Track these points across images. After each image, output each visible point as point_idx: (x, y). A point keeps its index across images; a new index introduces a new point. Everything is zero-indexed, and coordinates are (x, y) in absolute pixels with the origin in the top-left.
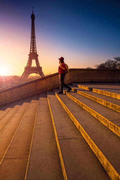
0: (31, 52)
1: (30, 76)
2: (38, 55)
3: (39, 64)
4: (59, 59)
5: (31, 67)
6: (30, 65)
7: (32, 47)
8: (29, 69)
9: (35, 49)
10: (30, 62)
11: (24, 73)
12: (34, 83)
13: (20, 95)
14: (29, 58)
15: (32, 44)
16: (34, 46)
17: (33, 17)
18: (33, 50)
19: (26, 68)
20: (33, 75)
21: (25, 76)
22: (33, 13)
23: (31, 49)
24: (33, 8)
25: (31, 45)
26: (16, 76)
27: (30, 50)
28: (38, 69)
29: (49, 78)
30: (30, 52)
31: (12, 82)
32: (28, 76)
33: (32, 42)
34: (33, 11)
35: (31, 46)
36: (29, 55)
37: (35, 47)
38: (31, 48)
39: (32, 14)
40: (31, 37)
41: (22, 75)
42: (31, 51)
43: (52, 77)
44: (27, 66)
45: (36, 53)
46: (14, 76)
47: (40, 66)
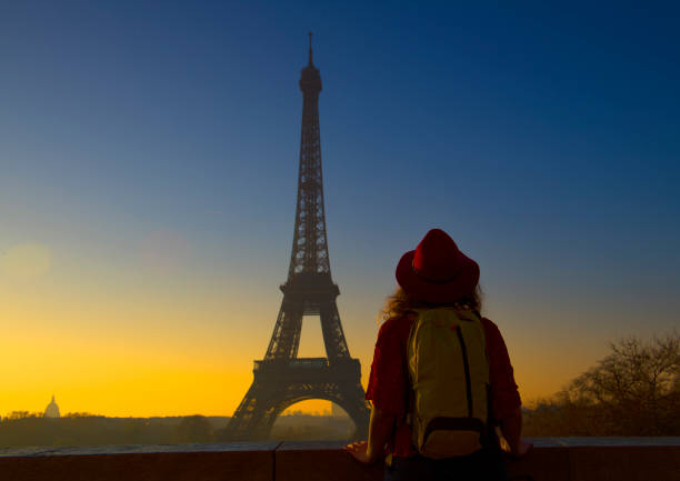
3: (343, 338)
5: (295, 359)
6: (287, 351)
7: (301, 241)
9: (321, 254)
10: (288, 332)
11: (249, 395)
14: (284, 308)
16: (316, 238)
17: (311, 84)
18: (311, 262)
19: (262, 370)
22: (311, 63)
23: (300, 255)
24: (310, 34)
25: (296, 231)
26: (198, 419)
27: (293, 259)
30: (291, 273)
33: (302, 215)
34: (311, 52)
36: (282, 288)
37: (319, 241)
38: (296, 249)
39: (306, 64)
40: (301, 186)
42: (294, 262)
44: (269, 353)
45: (327, 275)
46: (188, 419)
47: (347, 351)
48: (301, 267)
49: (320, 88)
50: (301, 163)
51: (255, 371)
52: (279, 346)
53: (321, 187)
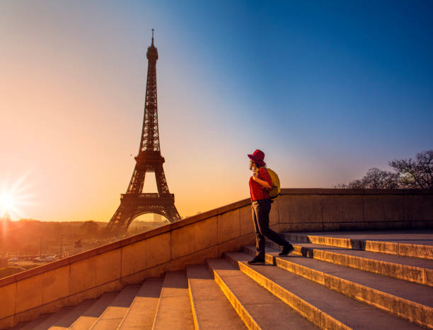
0: (144, 149)
1: (137, 222)
2: (163, 159)
3: (166, 184)
4: (250, 156)
5: (141, 194)
6: (137, 190)
7: (146, 135)
8: (133, 202)
9: (156, 142)
10: (138, 180)
11: (118, 211)
12: (167, 236)
13: (118, 277)
14: (137, 168)
15: (146, 128)
16: (153, 133)
17: (152, 55)
18: (150, 146)
19: (125, 198)
20: (148, 219)
21: (122, 221)
22: (153, 45)
23: (145, 142)
24: (153, 30)
25: (143, 130)
26: (91, 222)
27: (141, 144)
28: (164, 201)
29: (214, 219)
30: (140, 150)
31: (77, 241)
32: (129, 223)
33: (147, 122)
34: (153, 39)
35: (143, 132)
36: (136, 158)
37: (155, 135)
38: (143, 139)
40: (146, 107)
41: (113, 219)
42: (142, 146)
43: (221, 214)
44: (128, 191)
45: (158, 153)
46: (86, 223)
47: (168, 191)
48: (146, 148)
49: (157, 58)
50: (147, 96)
51: (121, 199)
52: (134, 186)
53: (156, 108)
